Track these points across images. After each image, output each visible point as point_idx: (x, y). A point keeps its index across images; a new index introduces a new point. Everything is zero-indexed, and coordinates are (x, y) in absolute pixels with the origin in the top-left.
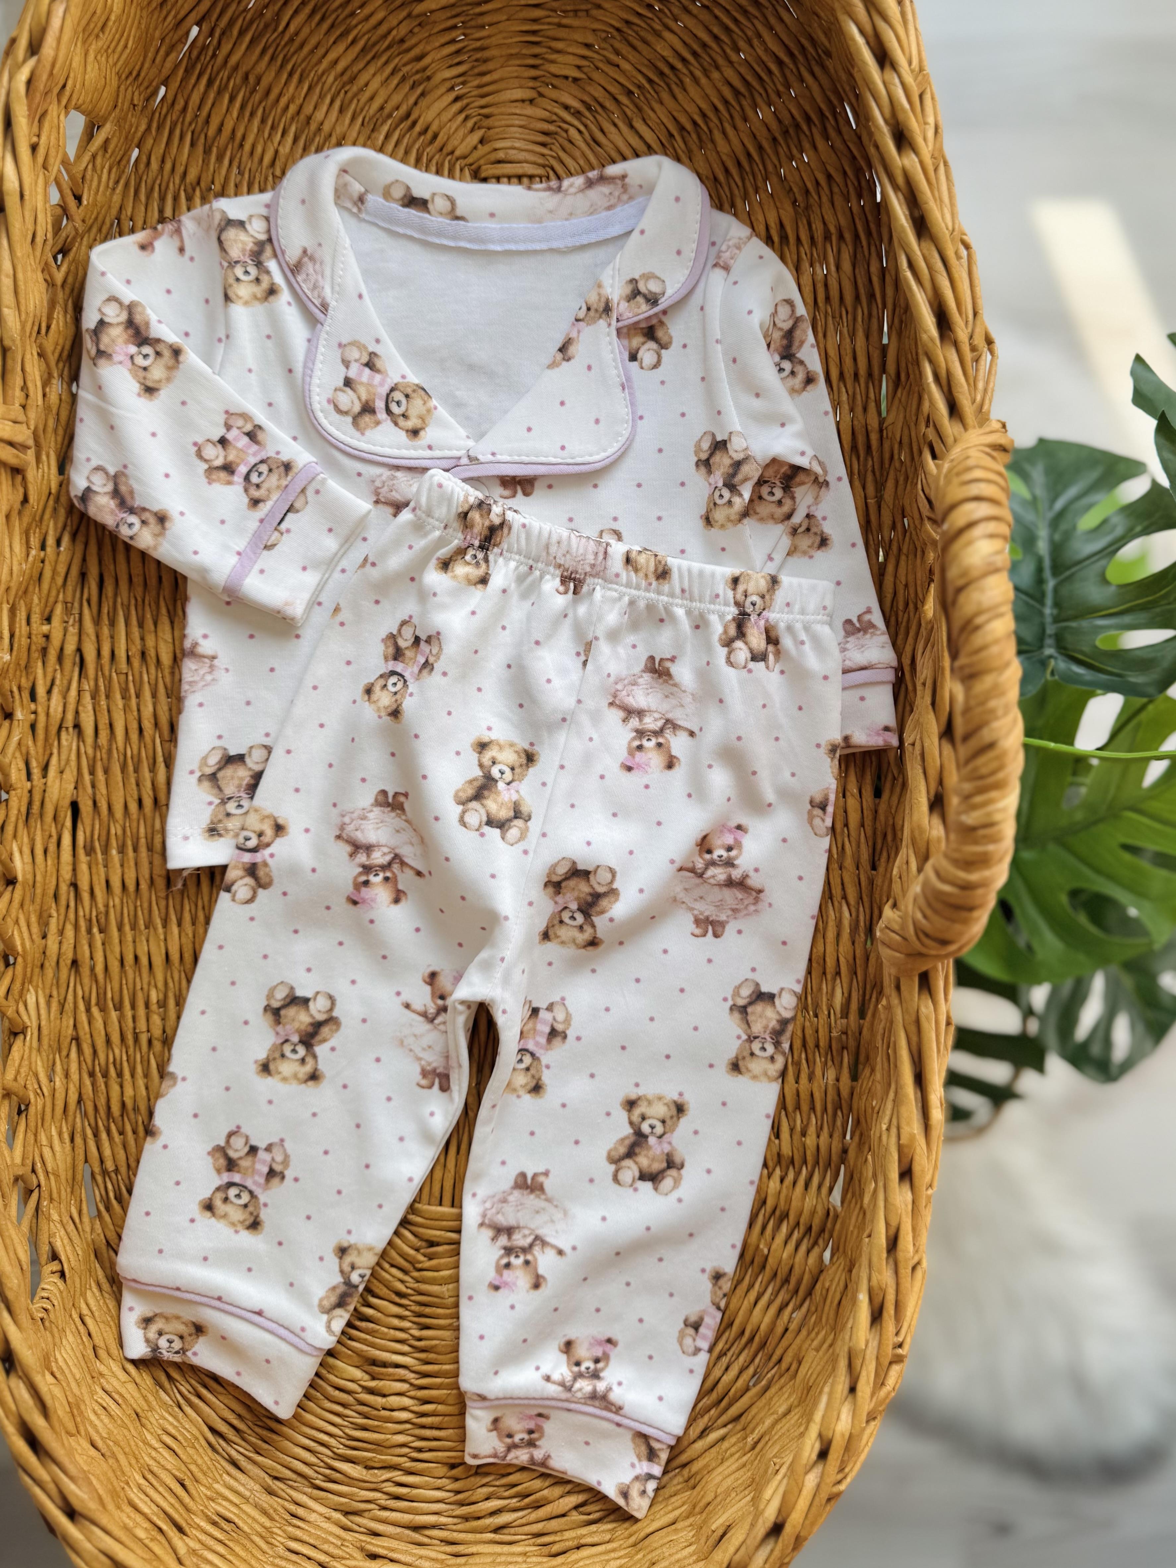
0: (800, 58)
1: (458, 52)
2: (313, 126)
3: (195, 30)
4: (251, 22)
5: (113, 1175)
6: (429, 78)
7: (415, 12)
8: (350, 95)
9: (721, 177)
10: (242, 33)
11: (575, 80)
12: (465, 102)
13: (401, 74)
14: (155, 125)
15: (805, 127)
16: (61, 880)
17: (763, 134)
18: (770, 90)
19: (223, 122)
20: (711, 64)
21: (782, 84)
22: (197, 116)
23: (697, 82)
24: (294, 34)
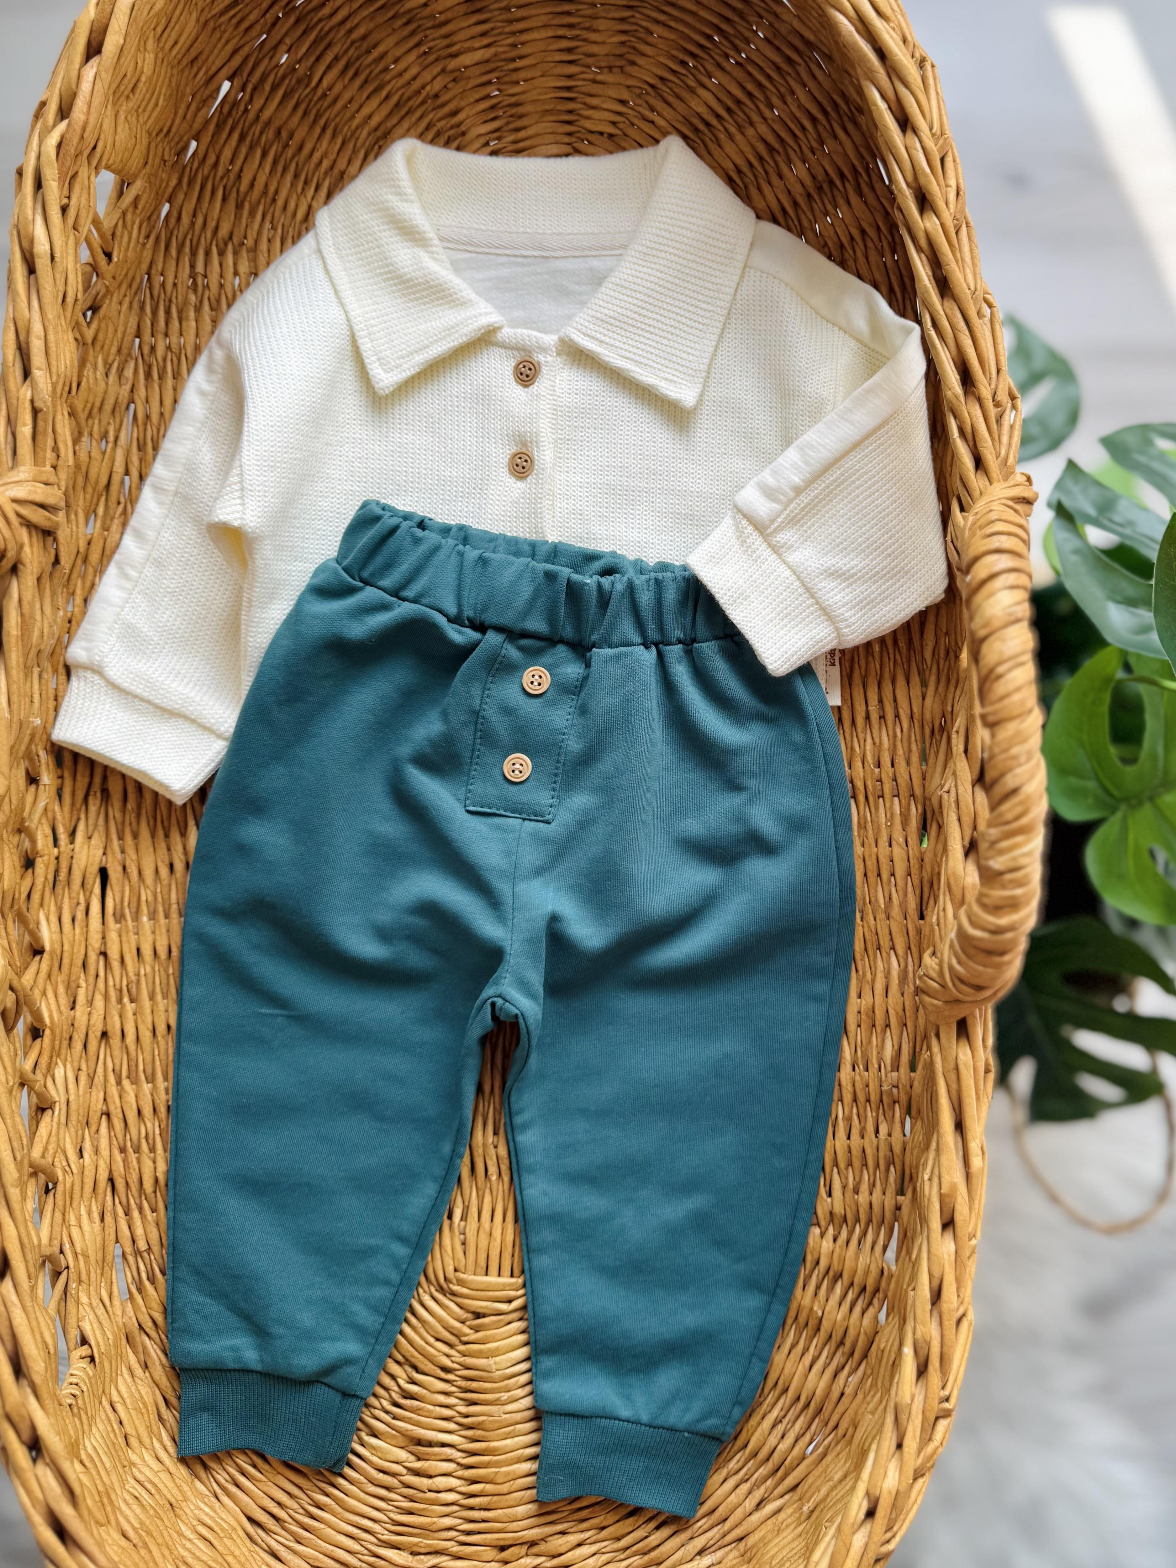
0: (833, 114)
1: (493, 107)
3: (226, 86)
4: (284, 78)
5: (145, 1255)
6: (463, 134)
7: (450, 67)
10: (274, 88)
11: (611, 135)
13: (435, 130)
14: (185, 180)
15: (838, 183)
16: (90, 948)
17: (797, 190)
18: (804, 147)
19: (254, 178)
20: (745, 121)
21: (815, 140)
22: (229, 171)
23: (732, 138)
24: (326, 90)
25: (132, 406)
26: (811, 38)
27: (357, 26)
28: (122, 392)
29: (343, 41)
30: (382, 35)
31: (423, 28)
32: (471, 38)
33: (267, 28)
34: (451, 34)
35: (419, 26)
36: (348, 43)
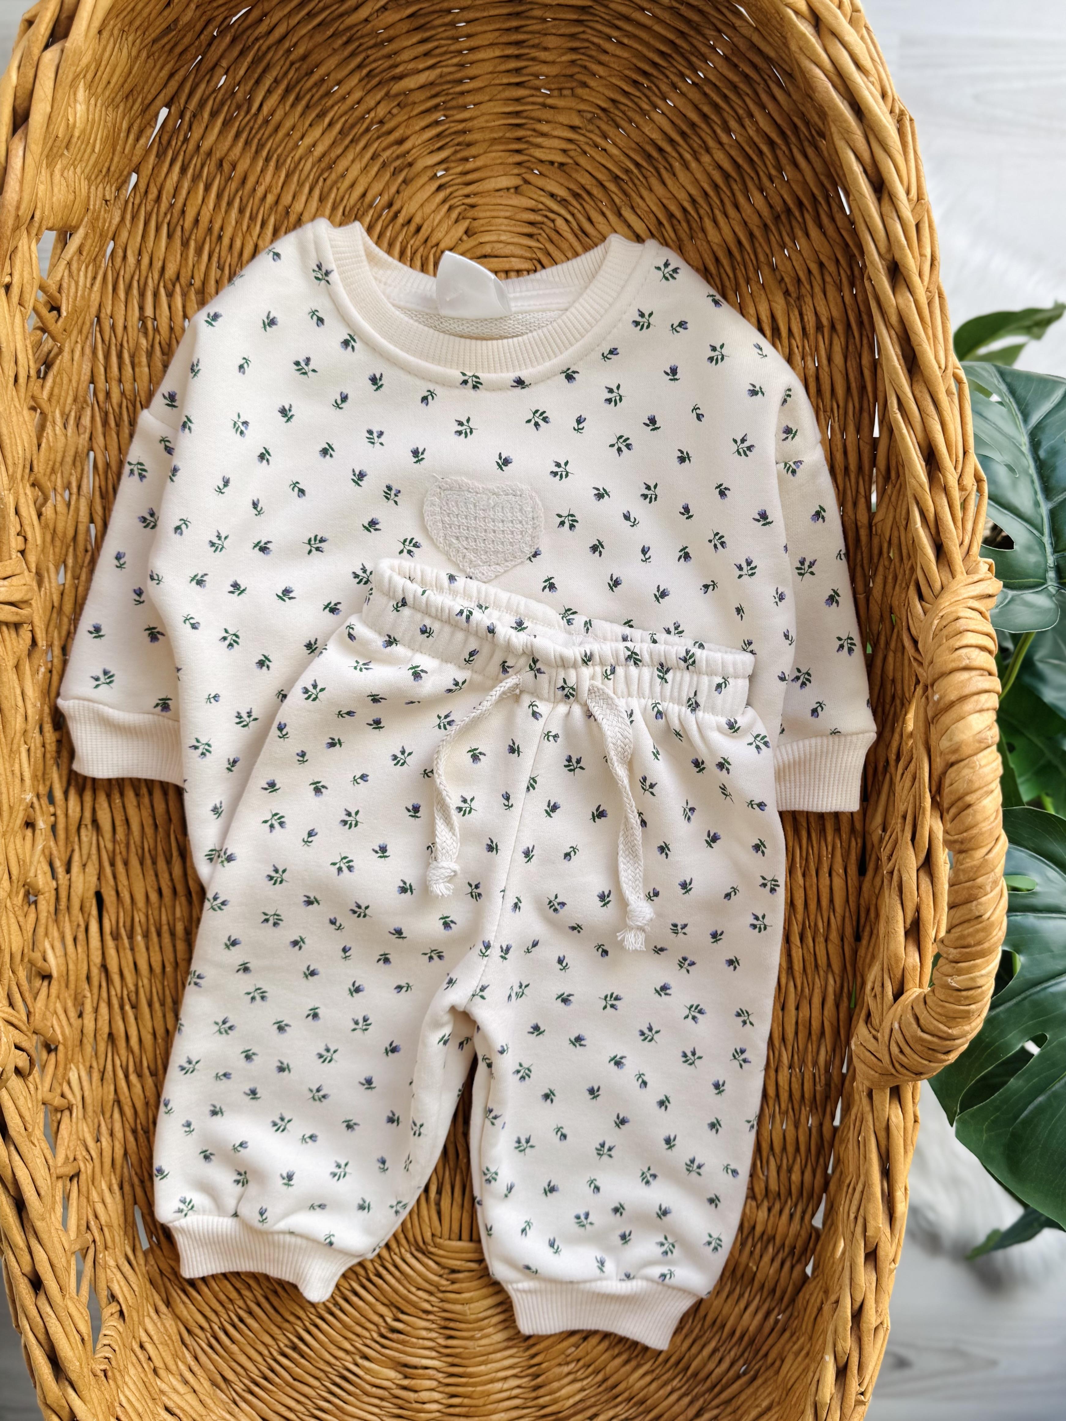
0: (792, 137)
1: (439, 135)
3: (164, 113)
4: (222, 104)
6: (410, 165)
7: (393, 92)
8: (329, 182)
9: (711, 265)
10: (213, 116)
11: (562, 165)
12: (448, 191)
13: (381, 160)
15: (797, 213)
16: (91, 964)
17: (754, 222)
18: (761, 174)
19: (198, 214)
20: (701, 146)
21: (774, 167)
22: (172, 206)
23: (686, 166)
24: (268, 116)
25: (92, 453)
26: (772, 54)
27: (295, 45)
28: (81, 442)
29: (282, 62)
30: (324, 55)
31: (364, 46)
32: (416, 58)
33: (202, 50)
34: (395, 54)
35: (360, 45)
36: (288, 63)
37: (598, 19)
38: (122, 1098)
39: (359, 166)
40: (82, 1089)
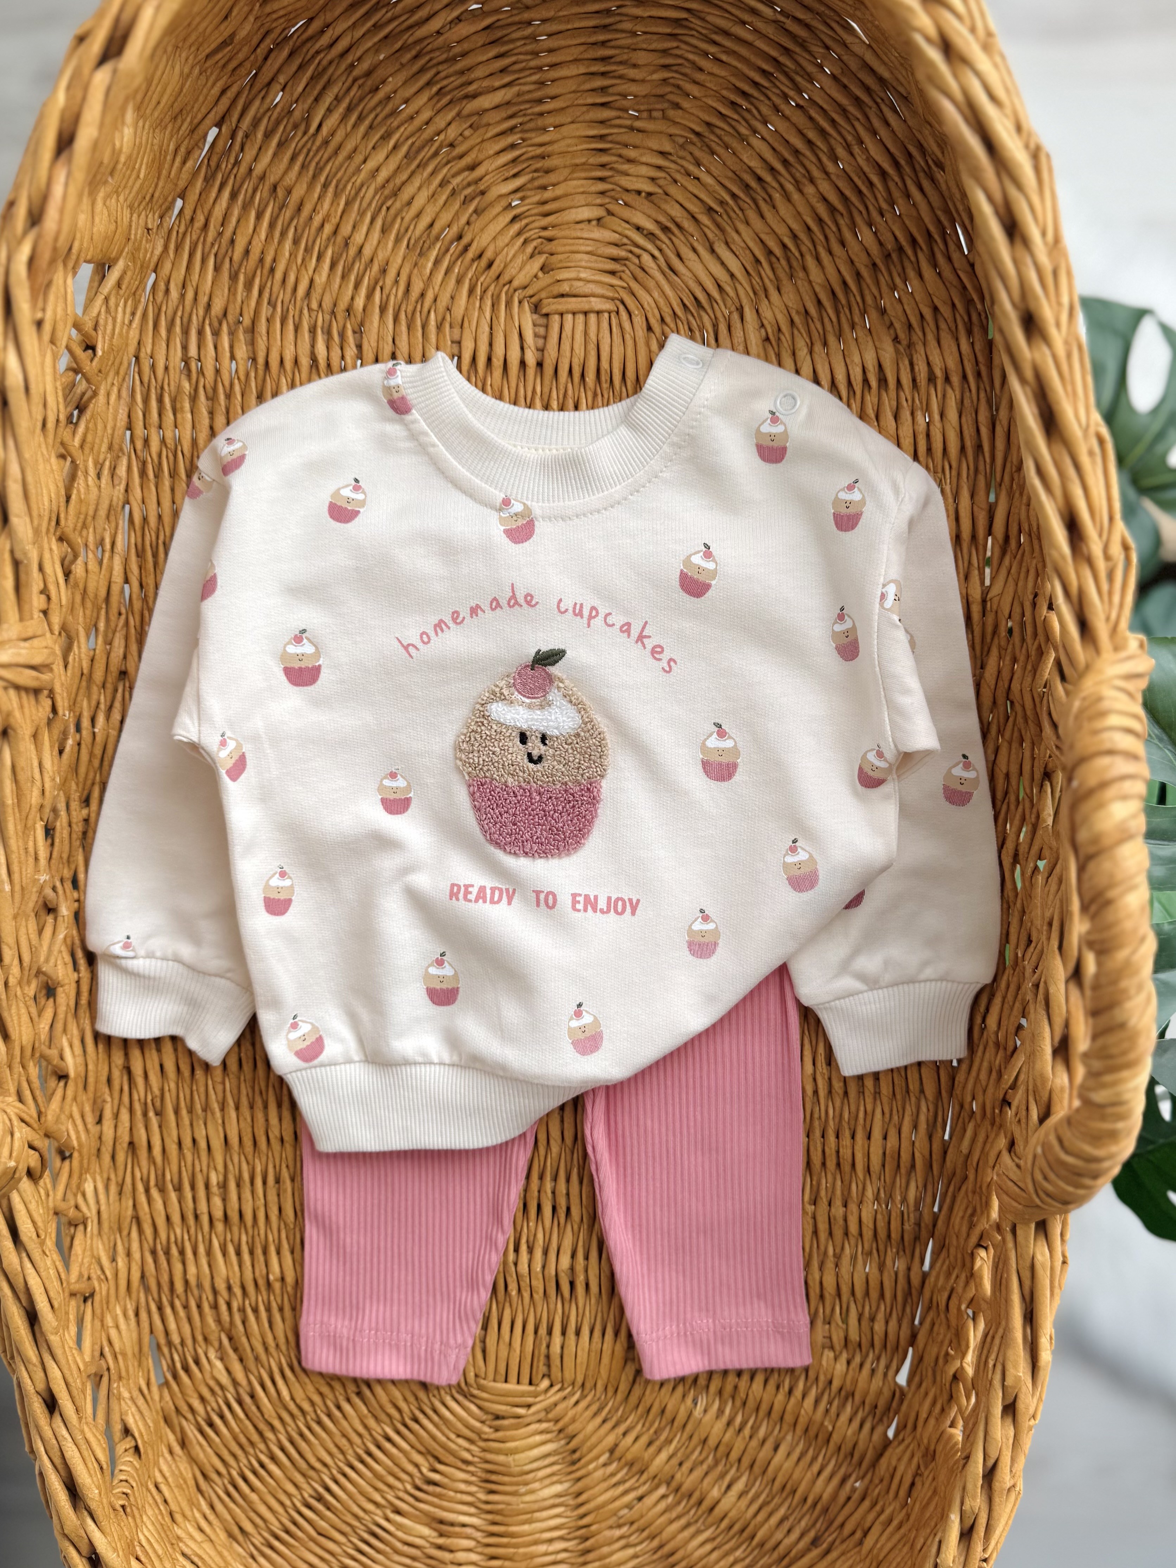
0: (907, 169)
1: (514, 161)
2: (352, 251)
3: (213, 133)
4: (278, 123)
5: (179, 1347)
6: (483, 193)
7: (465, 112)
8: (392, 211)
9: (813, 311)
10: (268, 136)
11: (649, 195)
12: (524, 222)
13: (451, 187)
14: (172, 246)
15: (909, 252)
17: (861, 260)
18: (870, 206)
19: (250, 243)
20: (804, 176)
21: (885, 200)
22: (220, 234)
23: (787, 197)
24: (327, 137)
25: (127, 507)
26: (886, 75)
27: (359, 60)
28: (116, 493)
29: (344, 78)
30: (391, 70)
31: (434, 61)
32: (491, 75)
33: (258, 64)
34: (469, 70)
35: (431, 60)
36: (350, 79)
37: (694, 33)
38: (141, 1214)
39: (426, 194)
40: (98, 1202)
